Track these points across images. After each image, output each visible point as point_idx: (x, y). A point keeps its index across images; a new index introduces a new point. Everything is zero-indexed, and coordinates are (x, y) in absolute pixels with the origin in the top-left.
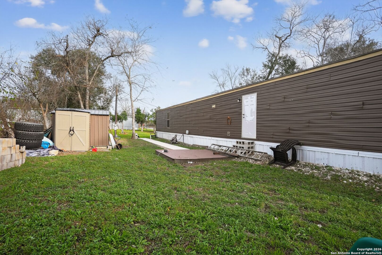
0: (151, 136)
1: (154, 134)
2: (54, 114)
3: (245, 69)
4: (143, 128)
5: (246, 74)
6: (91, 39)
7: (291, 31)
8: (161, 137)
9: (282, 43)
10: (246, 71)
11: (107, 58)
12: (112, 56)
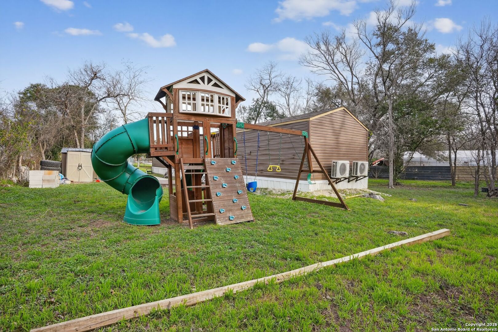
0: (147, 171)
1: (150, 170)
2: (66, 154)
3: (242, 107)
4: (140, 163)
5: (243, 111)
6: (87, 81)
7: (271, 82)
8: (157, 173)
9: (266, 89)
10: (243, 109)
11: (104, 98)
12: (109, 96)
